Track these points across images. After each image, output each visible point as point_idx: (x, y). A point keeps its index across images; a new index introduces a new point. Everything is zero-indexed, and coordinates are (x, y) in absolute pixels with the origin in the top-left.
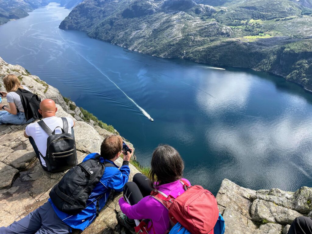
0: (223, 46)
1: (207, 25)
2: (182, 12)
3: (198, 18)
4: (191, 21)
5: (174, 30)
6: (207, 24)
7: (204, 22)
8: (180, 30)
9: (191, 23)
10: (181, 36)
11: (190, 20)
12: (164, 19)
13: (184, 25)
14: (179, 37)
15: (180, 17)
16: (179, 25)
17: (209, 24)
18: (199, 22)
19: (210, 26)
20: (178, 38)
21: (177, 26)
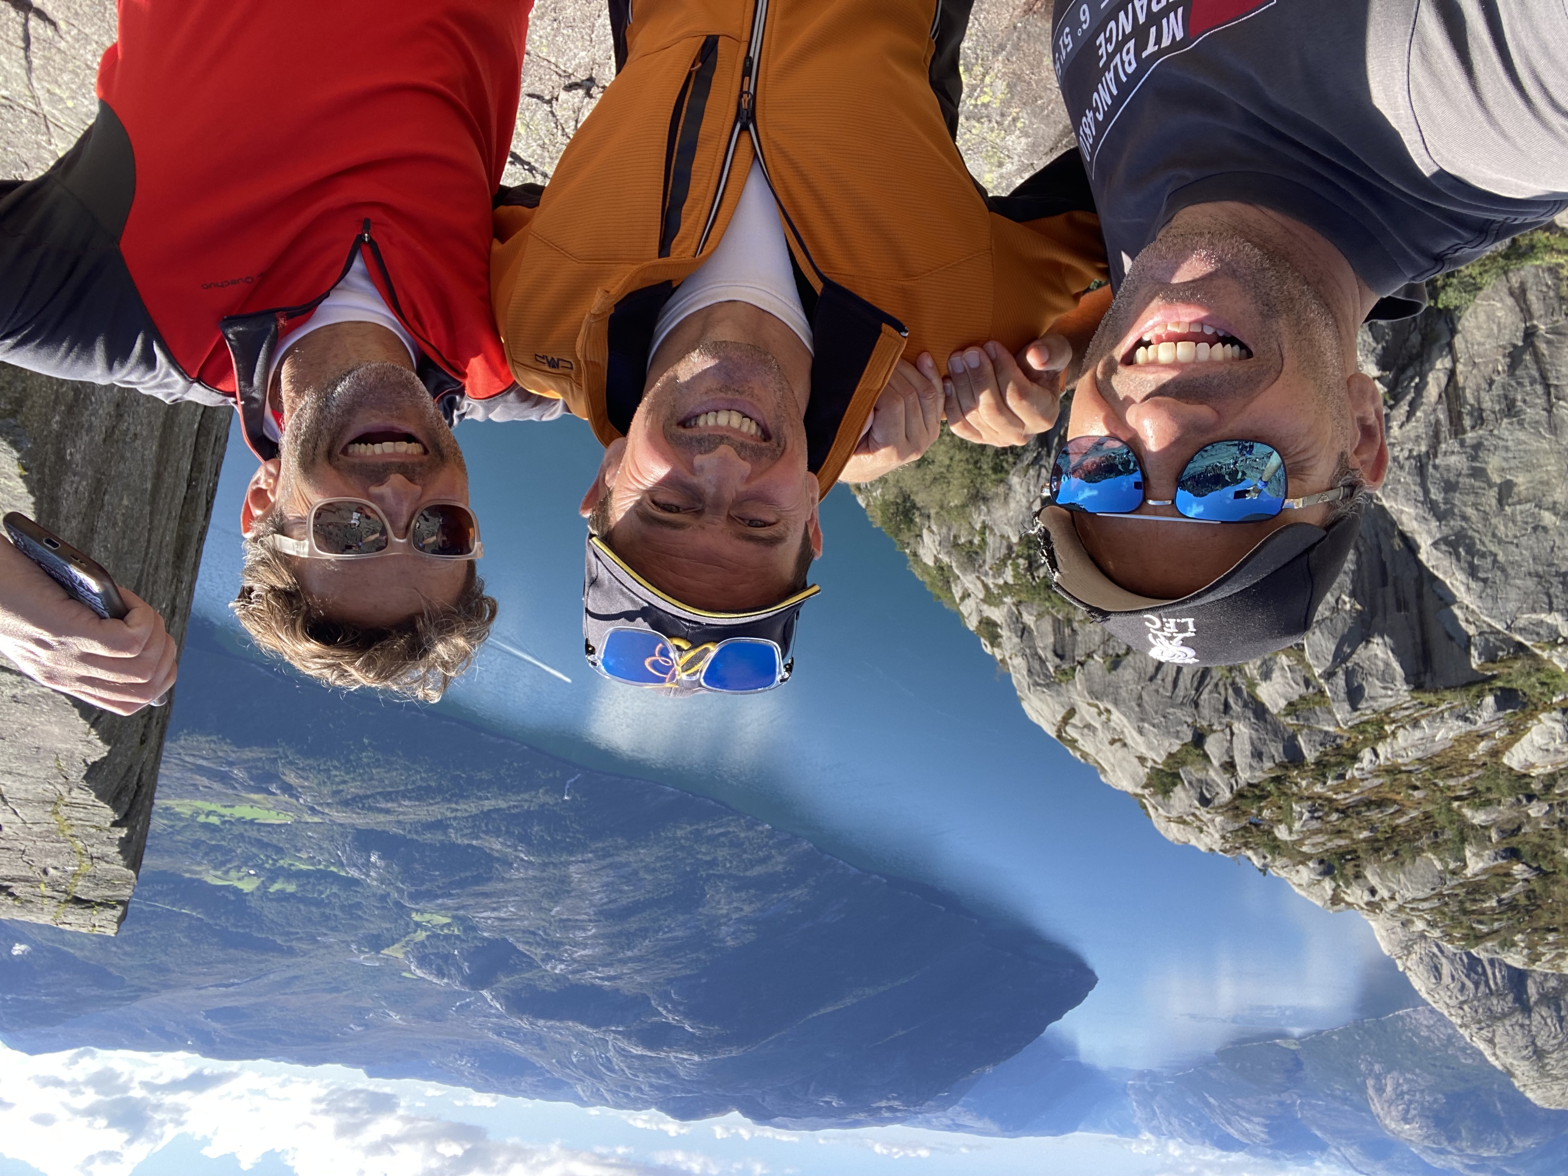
0: (390, 793)
1: (449, 895)
2: (554, 968)
3: (486, 934)
4: (518, 923)
5: (601, 899)
6: (449, 902)
7: (461, 913)
9: (522, 918)
10: (572, 869)
11: (524, 932)
12: (636, 951)
13: (553, 913)
14: (583, 862)
15: (567, 947)
16: (579, 914)
17: (440, 901)
18: (485, 914)
19: (439, 892)
20: (589, 861)
21: (585, 914)
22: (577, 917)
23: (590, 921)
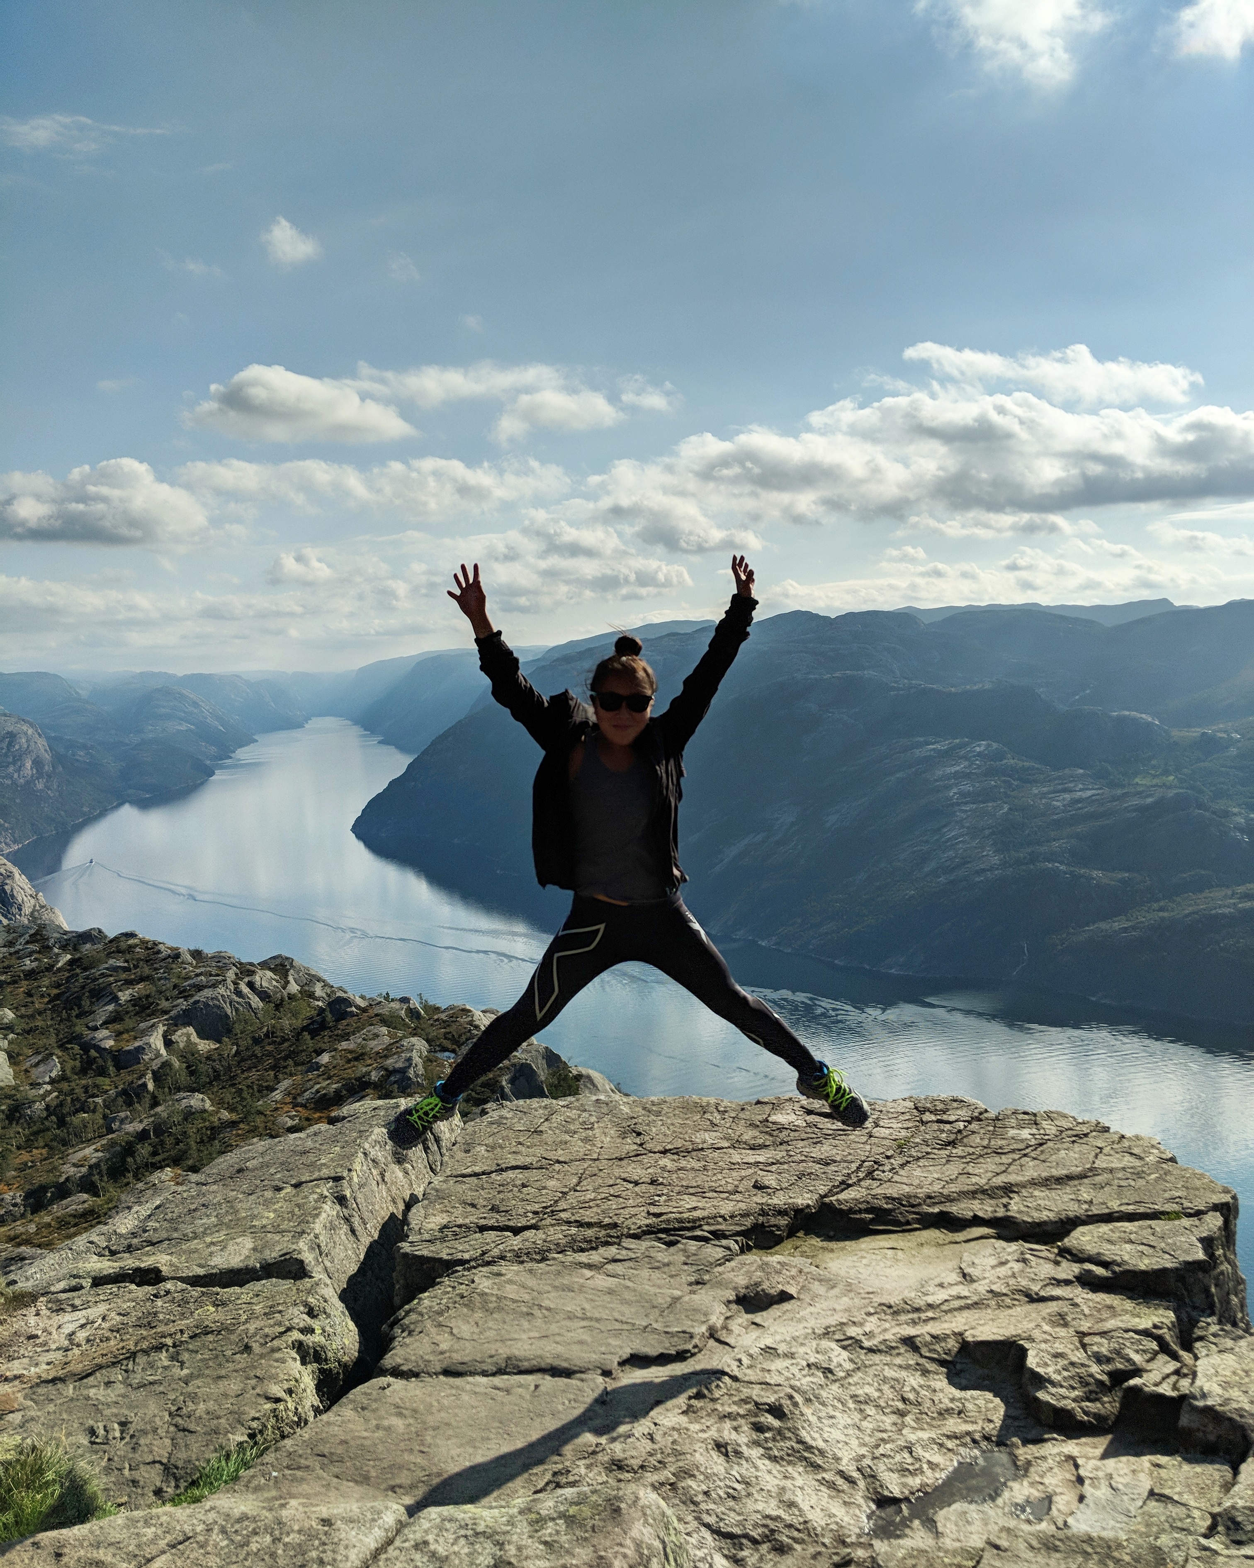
1: (1140, 809)
2: (989, 745)
3: (1081, 771)
4: (1045, 790)
5: (950, 831)
6: (1136, 801)
7: (1119, 792)
8: (987, 832)
9: (1044, 795)
10: (995, 861)
11: (1036, 781)
12: (894, 779)
13: (1006, 808)
14: (983, 871)
15: (978, 771)
16: (973, 810)
17: (1149, 800)
19: (1152, 811)
20: (976, 873)
21: (966, 811)
22: (974, 806)
23: (958, 804)
